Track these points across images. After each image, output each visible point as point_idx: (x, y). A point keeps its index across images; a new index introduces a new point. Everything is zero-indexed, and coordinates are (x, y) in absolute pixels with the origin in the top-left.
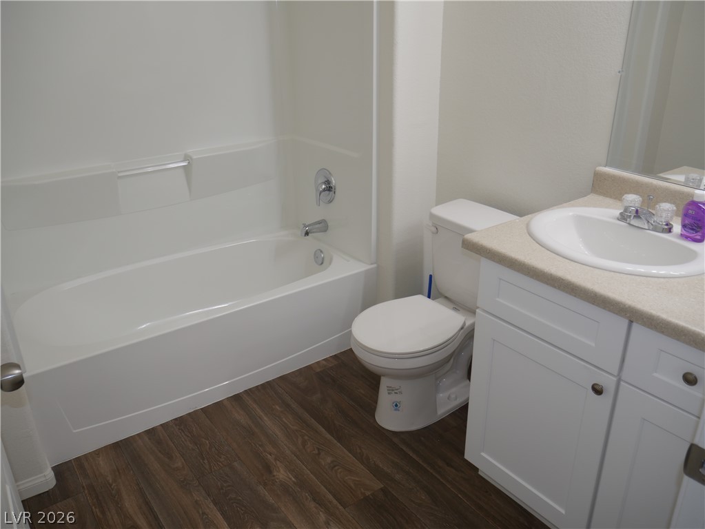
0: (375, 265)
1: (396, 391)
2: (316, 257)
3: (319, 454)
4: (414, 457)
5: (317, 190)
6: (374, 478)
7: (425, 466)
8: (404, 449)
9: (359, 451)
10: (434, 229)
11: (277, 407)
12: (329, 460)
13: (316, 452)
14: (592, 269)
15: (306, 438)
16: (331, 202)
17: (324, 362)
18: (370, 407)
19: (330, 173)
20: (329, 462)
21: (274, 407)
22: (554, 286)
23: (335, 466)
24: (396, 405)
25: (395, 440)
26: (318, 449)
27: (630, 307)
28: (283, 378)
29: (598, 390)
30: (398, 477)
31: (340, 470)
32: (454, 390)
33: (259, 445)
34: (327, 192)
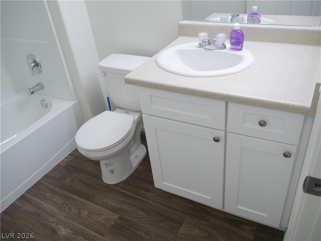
0: (77, 101)
1: (110, 165)
2: (42, 104)
3: (80, 212)
4: (129, 194)
5: (30, 67)
6: (113, 213)
7: (136, 196)
8: (123, 191)
9: (100, 202)
10: (103, 74)
11: (48, 194)
12: (86, 213)
13: (78, 211)
14: (198, 78)
15: (70, 205)
16: (40, 72)
17: (66, 159)
18: (98, 175)
19: (34, 56)
20: (87, 214)
21: (46, 195)
22: (182, 93)
23: (91, 215)
24: (112, 171)
25: (117, 188)
26: (79, 209)
27: (226, 95)
28: (46, 176)
29: (216, 140)
30: (125, 208)
31: (94, 217)
32: (137, 152)
33: (45, 220)
34: (36, 67)
